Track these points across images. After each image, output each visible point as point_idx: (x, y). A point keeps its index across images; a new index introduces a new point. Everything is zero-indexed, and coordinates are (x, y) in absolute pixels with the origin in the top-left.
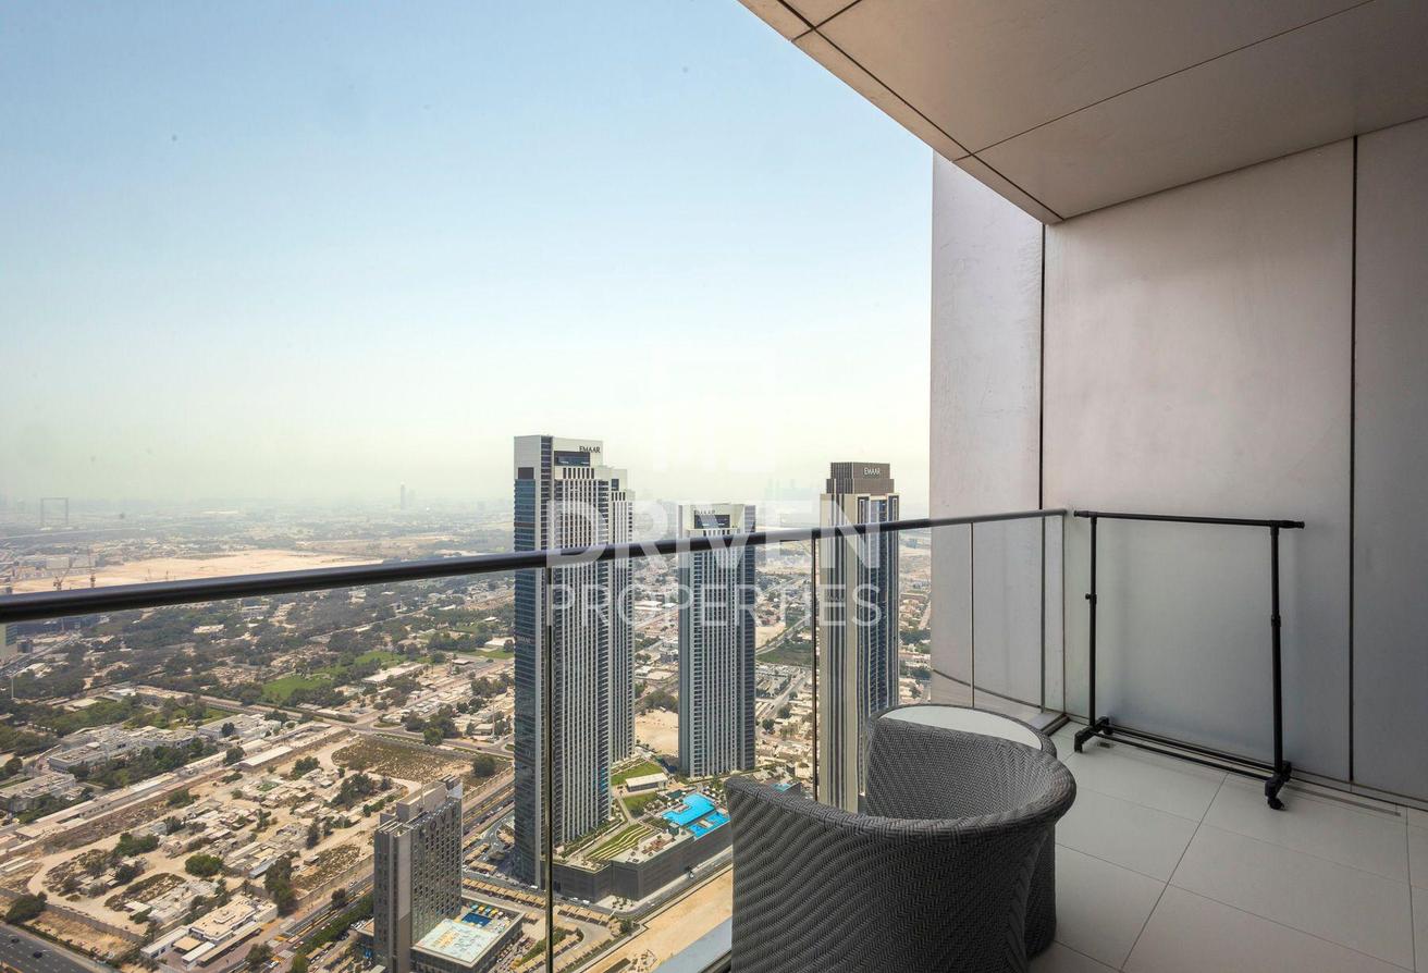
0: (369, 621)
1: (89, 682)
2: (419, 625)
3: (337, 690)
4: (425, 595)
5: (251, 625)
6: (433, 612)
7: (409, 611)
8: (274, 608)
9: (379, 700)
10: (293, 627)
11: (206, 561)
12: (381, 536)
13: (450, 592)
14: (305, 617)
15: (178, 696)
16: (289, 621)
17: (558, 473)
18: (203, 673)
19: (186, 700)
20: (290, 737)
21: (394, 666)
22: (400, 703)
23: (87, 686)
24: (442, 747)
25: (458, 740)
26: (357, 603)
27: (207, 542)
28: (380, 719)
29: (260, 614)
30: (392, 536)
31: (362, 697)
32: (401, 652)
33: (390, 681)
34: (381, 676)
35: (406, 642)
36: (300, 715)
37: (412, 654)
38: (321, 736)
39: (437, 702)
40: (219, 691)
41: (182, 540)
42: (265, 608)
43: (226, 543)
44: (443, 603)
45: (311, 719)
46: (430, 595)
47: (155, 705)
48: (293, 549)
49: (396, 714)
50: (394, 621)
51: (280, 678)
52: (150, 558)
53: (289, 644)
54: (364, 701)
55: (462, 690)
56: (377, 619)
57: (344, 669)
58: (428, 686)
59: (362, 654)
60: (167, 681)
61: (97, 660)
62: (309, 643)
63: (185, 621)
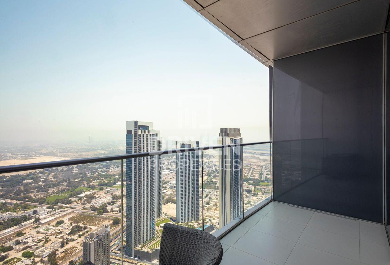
0: (79, 178)
2: (95, 179)
3: (69, 199)
4: (97, 169)
5: (42, 180)
6: (99, 175)
7: (92, 174)
8: (49, 174)
9: (83, 202)
10: (55, 180)
11: (27, 160)
12: (82, 152)
13: (105, 168)
14: (59, 177)
15: (19, 202)
16: (54, 178)
17: (139, 132)
18: (26, 195)
19: (21, 203)
20: (55, 214)
21: (87, 191)
22: (89, 203)
24: (103, 216)
25: (108, 213)
26: (75, 172)
27: (27, 154)
28: (83, 207)
29: (45, 176)
30: (86, 151)
31: (77, 201)
32: (90, 187)
33: (86, 196)
34: (83, 195)
35: (91, 184)
36: (58, 207)
37: (93, 187)
38: (65, 213)
39: (101, 202)
40: (32, 200)
41: (19, 154)
42: (46, 174)
43: (33, 154)
44: (102, 172)
45: (61, 208)
47: (11, 205)
48: (55, 156)
49: (88, 206)
50: (87, 178)
51: (51, 196)
52: (9, 159)
53: (54, 185)
54: (78, 202)
55: (109, 198)
56: (82, 177)
57: (72, 192)
58: (98, 197)
59: (77, 188)
60: (15, 198)
62: (60, 185)
63: (20, 179)
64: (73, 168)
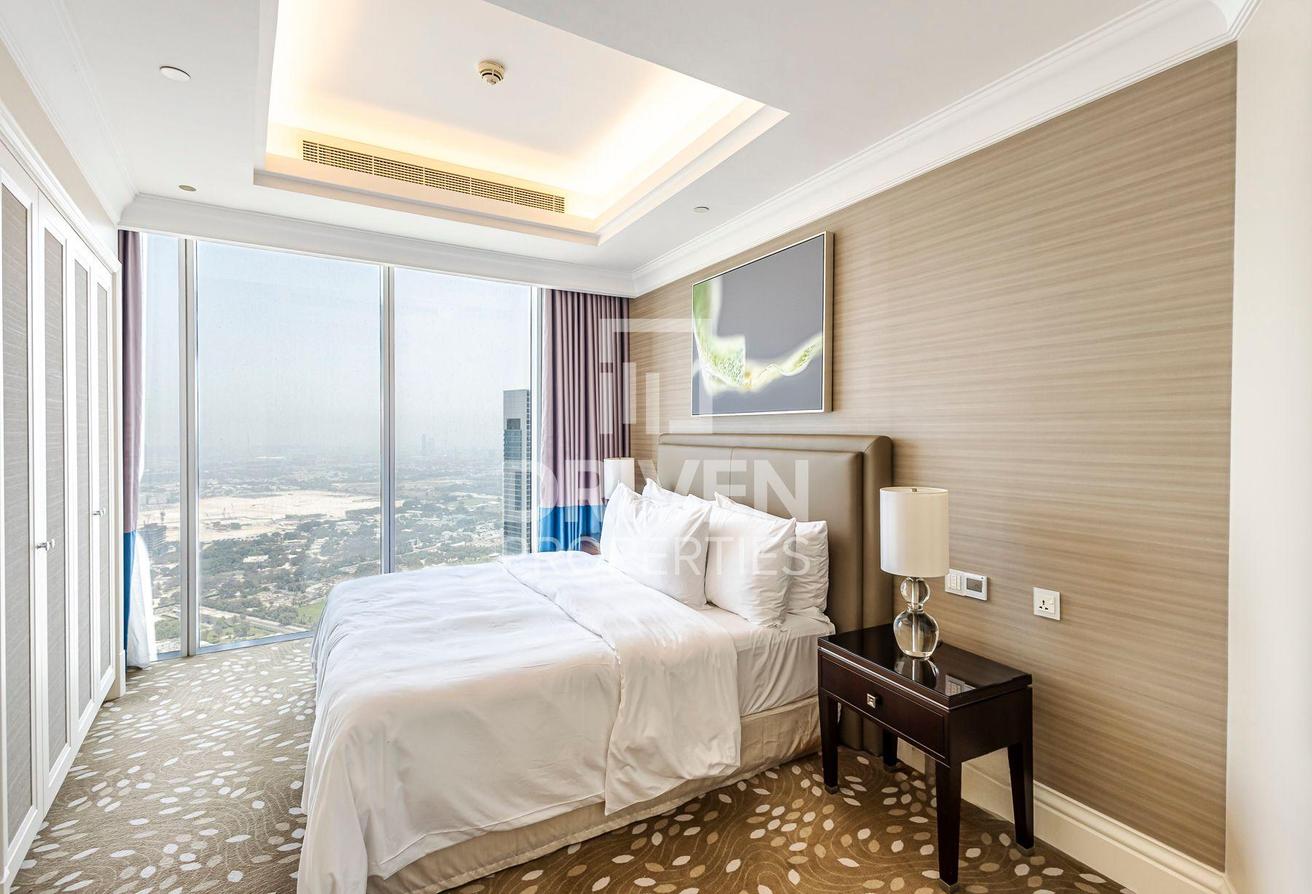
4: (439, 533)
5: (290, 557)
6: (446, 548)
7: (425, 546)
8: (310, 541)
10: (325, 558)
11: (258, 500)
13: (460, 530)
14: (336, 551)
15: (228, 615)
16: (322, 554)
18: (250, 597)
19: (234, 620)
27: (259, 483)
29: (299, 547)
30: (413, 480)
40: (262, 613)
41: (238, 481)
42: (303, 541)
43: (273, 484)
44: (454, 540)
46: (443, 533)
47: (209, 623)
48: (330, 490)
50: (411, 555)
51: (313, 602)
52: (212, 496)
53: (323, 574)
60: (219, 603)
61: (165, 583)
62: (339, 573)
63: (237, 552)
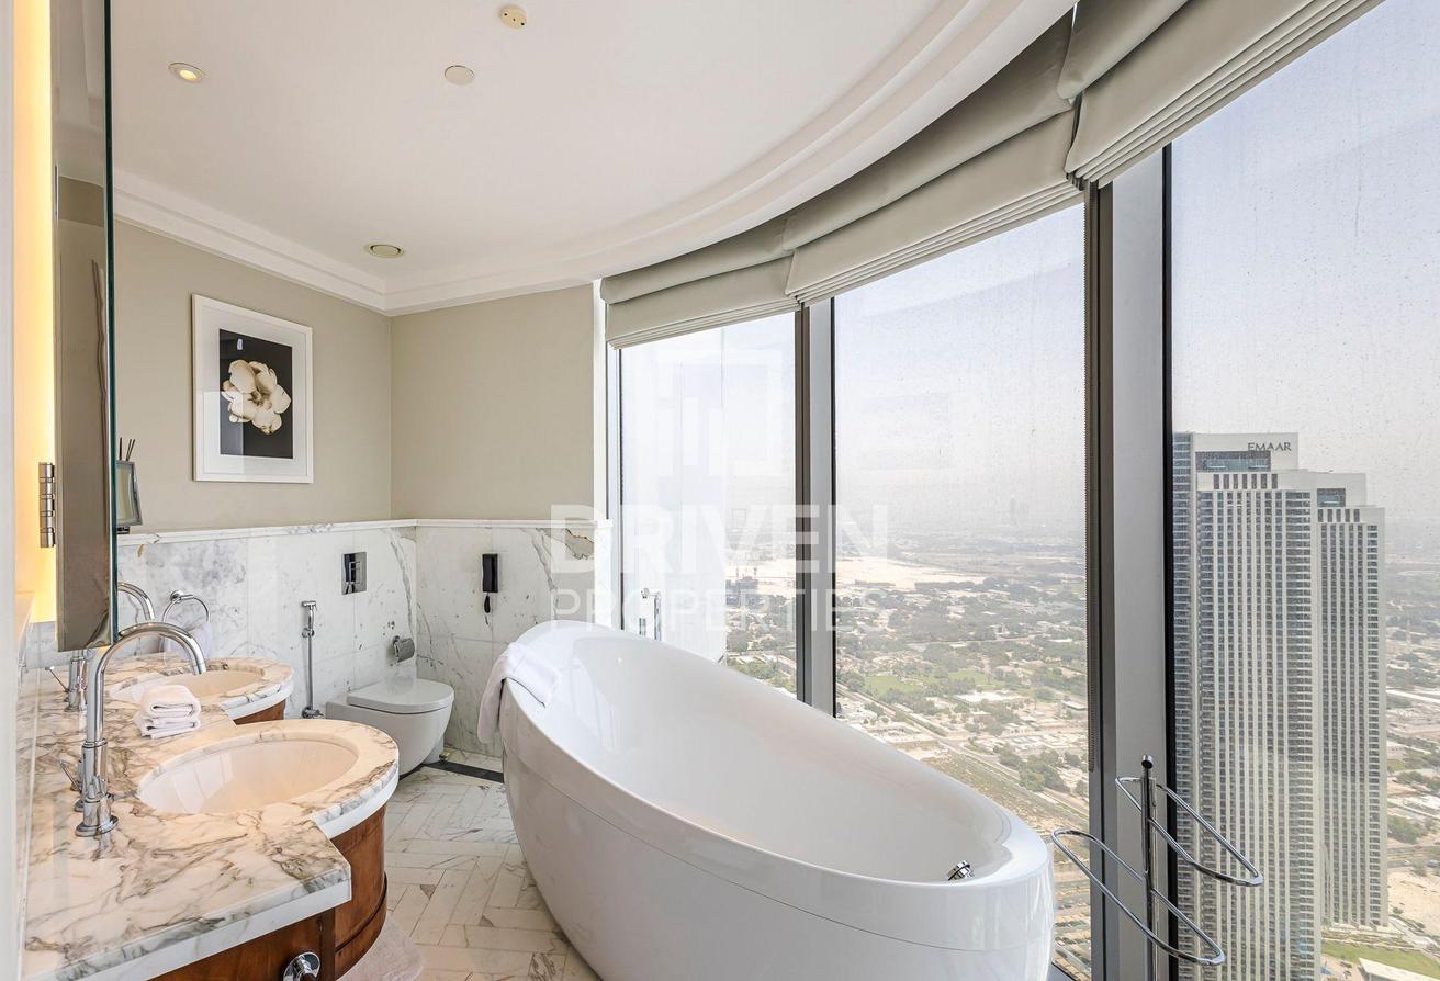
0: (966, 638)
1: (750, 644)
2: (1022, 653)
3: (928, 699)
4: (1033, 622)
6: (1043, 642)
7: (1012, 636)
8: (878, 611)
9: (970, 721)
10: (893, 631)
12: (985, 552)
13: (1066, 623)
14: (905, 624)
16: (891, 626)
20: (885, 730)
21: (989, 690)
22: (996, 732)
23: (749, 648)
24: (1041, 795)
25: (1065, 795)
26: (954, 618)
28: (971, 741)
29: (868, 614)
30: (999, 553)
31: (953, 714)
32: (1001, 679)
33: (983, 705)
34: (974, 698)
35: (1006, 669)
36: (893, 713)
37: (1012, 683)
38: (910, 739)
39: (1039, 743)
42: (872, 610)
44: (1055, 634)
45: (903, 720)
46: (1039, 623)
48: (899, 559)
49: (989, 741)
50: (995, 644)
51: (879, 674)
53: (889, 647)
54: (954, 717)
55: (1074, 738)
56: (975, 638)
57: (937, 681)
58: (1029, 722)
59: (957, 670)
62: (907, 649)
64: (950, 604)
